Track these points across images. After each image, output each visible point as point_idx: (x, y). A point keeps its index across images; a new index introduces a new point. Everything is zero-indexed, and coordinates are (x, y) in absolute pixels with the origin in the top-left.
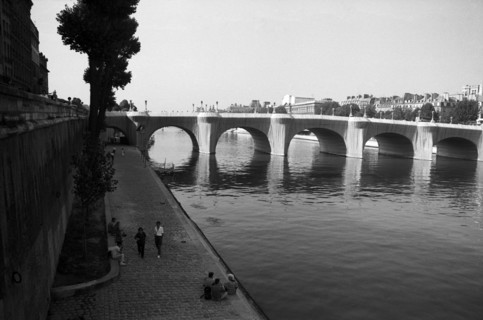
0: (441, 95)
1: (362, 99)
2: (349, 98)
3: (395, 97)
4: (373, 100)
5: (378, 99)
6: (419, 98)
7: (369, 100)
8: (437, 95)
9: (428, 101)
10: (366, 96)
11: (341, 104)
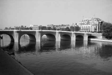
0: (70, 25)
1: (51, 26)
2: (48, 25)
3: (59, 25)
4: (54, 26)
5: (55, 26)
6: (65, 26)
7: (53, 26)
8: (69, 25)
9: (67, 26)
10: (52, 25)
11: (47, 27)
